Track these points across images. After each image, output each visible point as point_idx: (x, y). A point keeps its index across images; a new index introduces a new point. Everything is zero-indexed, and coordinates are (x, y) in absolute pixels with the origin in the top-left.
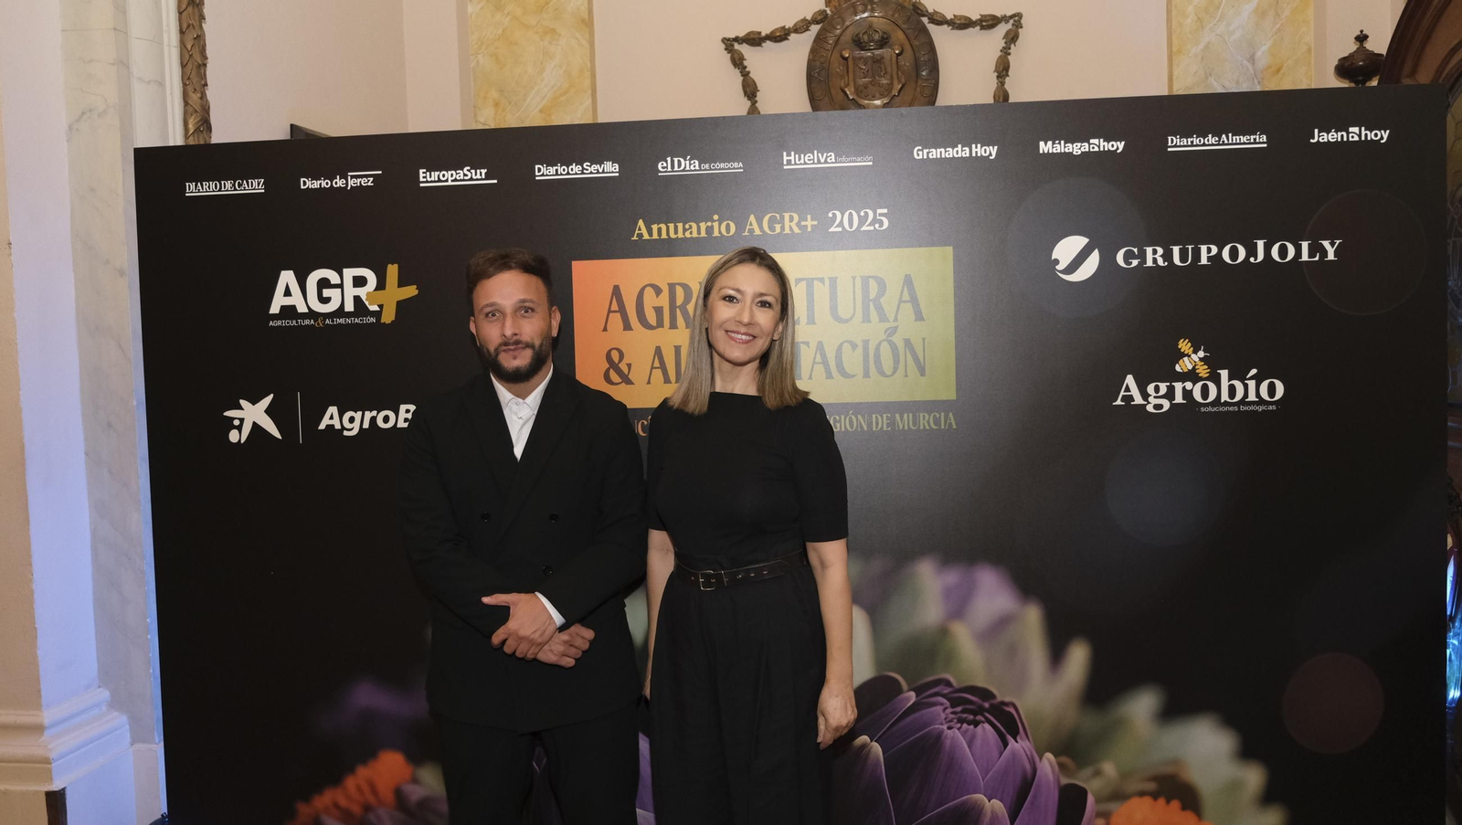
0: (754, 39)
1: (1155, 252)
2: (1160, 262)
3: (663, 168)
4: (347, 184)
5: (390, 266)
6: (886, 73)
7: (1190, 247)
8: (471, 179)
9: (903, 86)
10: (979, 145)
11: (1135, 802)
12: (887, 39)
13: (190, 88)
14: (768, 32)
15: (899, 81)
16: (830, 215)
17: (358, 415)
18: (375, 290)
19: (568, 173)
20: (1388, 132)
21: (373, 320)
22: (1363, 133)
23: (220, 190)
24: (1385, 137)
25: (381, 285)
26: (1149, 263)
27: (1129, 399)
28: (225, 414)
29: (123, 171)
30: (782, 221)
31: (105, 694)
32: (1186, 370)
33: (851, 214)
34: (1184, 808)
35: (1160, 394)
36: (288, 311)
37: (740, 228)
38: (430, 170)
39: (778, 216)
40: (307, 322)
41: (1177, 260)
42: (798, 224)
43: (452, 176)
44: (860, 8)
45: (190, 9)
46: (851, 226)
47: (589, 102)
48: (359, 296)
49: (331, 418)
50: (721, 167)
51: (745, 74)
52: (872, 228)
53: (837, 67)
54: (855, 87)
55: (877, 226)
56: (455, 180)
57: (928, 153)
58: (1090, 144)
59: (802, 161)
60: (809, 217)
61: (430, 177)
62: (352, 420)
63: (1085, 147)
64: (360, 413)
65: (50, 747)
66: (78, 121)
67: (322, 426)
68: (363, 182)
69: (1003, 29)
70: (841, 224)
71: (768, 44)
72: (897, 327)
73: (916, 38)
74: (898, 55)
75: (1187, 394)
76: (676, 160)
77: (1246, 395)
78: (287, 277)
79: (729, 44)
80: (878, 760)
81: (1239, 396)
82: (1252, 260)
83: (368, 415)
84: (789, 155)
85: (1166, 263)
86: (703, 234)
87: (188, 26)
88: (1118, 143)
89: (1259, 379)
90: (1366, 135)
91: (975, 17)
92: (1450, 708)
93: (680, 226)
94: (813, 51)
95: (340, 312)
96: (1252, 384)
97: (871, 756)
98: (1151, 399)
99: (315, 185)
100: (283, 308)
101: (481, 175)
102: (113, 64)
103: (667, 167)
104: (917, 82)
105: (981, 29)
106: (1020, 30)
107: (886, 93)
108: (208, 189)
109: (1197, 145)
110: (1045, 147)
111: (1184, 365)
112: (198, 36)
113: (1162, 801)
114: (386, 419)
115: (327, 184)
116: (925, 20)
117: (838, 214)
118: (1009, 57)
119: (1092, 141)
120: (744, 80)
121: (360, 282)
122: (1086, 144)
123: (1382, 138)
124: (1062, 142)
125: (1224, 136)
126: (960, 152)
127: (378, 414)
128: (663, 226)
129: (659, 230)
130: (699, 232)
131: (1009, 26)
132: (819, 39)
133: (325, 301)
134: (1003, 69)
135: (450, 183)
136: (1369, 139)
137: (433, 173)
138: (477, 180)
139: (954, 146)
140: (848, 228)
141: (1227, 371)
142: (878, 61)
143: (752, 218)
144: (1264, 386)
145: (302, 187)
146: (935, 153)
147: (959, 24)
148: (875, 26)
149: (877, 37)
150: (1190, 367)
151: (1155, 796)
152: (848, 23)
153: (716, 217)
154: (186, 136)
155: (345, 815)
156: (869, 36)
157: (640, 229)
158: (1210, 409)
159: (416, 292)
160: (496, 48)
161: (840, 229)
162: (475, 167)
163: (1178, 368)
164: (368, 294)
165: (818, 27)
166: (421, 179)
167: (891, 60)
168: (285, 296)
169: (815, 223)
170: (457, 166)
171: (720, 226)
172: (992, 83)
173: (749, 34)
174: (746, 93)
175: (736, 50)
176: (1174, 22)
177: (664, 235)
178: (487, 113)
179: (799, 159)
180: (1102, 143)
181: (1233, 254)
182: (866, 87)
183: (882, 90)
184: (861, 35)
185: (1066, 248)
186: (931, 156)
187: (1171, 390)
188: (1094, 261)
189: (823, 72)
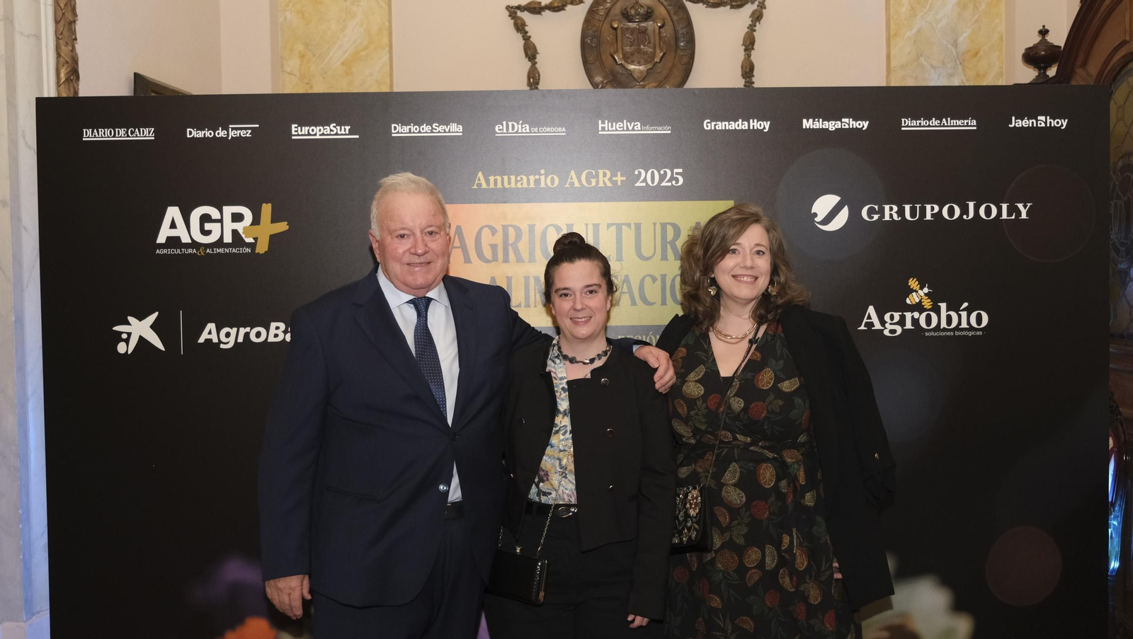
0: (535, 8)
1: (891, 209)
2: (895, 217)
3: (499, 130)
4: (228, 134)
5: (264, 205)
6: (649, 43)
7: (918, 206)
8: (337, 134)
9: (664, 54)
10: (755, 121)
12: (650, 13)
13: (62, 42)
14: (547, 2)
15: (661, 50)
16: (636, 172)
17: (233, 331)
18: (251, 225)
19: (420, 132)
20: (1066, 120)
21: (248, 250)
22: (1048, 121)
23: (114, 136)
24: (1065, 124)
25: (256, 221)
26: (887, 218)
27: (870, 325)
28: (114, 329)
29: (8, 114)
30: (597, 176)
32: (914, 303)
33: (653, 173)
35: (894, 322)
36: (173, 242)
37: (564, 177)
38: (301, 125)
39: (594, 172)
40: (190, 251)
41: (908, 216)
42: (610, 179)
43: (320, 130)
46: (653, 182)
47: (388, 56)
48: (236, 230)
49: (210, 333)
50: (548, 131)
51: (527, 39)
53: (607, 35)
54: (623, 54)
55: (674, 182)
56: (323, 134)
57: (715, 125)
58: (842, 122)
59: (614, 128)
60: (619, 173)
61: (301, 131)
62: (228, 335)
63: (838, 125)
64: (235, 329)
67: (201, 340)
68: (243, 133)
69: (749, 9)
70: (645, 180)
71: (547, 13)
73: (676, 14)
74: (660, 27)
75: (915, 322)
76: (510, 124)
77: (960, 323)
78: (173, 212)
79: (513, 11)
81: (954, 324)
82: (965, 217)
83: (243, 331)
84: (603, 123)
85: (900, 218)
86: (532, 185)
88: (864, 122)
89: (969, 311)
90: (1050, 122)
92: (1111, 576)
93: (513, 178)
94: (587, 21)
95: (220, 243)
96: (964, 314)
98: (887, 325)
99: (200, 134)
100: (168, 238)
101: (345, 131)
103: (502, 130)
104: (676, 51)
105: (731, 8)
106: (764, 10)
107: (649, 59)
108: (104, 135)
109: (924, 126)
110: (807, 124)
111: (913, 299)
114: (258, 334)
115: (210, 134)
117: (643, 172)
118: (754, 33)
119: (843, 120)
120: (525, 44)
121: (237, 218)
122: (839, 123)
123: (1062, 125)
124: (821, 120)
125: (944, 120)
126: (740, 125)
127: (251, 330)
128: (499, 178)
129: (496, 181)
130: (528, 184)
131: (754, 7)
132: (592, 12)
133: (207, 233)
134: (749, 43)
135: (318, 137)
136: (1053, 125)
137: (303, 128)
138: (342, 135)
139: (736, 121)
140: (651, 185)
141: (945, 304)
142: (644, 32)
143: (573, 173)
144: (974, 316)
145: (188, 136)
146: (721, 126)
147: (713, 3)
149: (642, 11)
150: (917, 301)
153: (543, 171)
154: (58, 84)
156: (636, 10)
157: (479, 180)
158: (932, 334)
159: (287, 228)
161: (644, 184)
162: (340, 124)
163: (908, 301)
164: (245, 228)
166: (293, 133)
167: (654, 31)
168: (171, 228)
169: (624, 179)
170: (325, 123)
171: (546, 179)
172: (741, 55)
173: (530, 3)
174: (527, 55)
175: (519, 18)
176: (892, 10)
177: (499, 186)
178: (293, 64)
179: (612, 127)
180: (852, 122)
181: (951, 212)
182: (632, 54)
183: (646, 56)
184: (629, 9)
185: (824, 204)
186: (717, 128)
187: (903, 319)
188: (844, 216)
189: (595, 40)
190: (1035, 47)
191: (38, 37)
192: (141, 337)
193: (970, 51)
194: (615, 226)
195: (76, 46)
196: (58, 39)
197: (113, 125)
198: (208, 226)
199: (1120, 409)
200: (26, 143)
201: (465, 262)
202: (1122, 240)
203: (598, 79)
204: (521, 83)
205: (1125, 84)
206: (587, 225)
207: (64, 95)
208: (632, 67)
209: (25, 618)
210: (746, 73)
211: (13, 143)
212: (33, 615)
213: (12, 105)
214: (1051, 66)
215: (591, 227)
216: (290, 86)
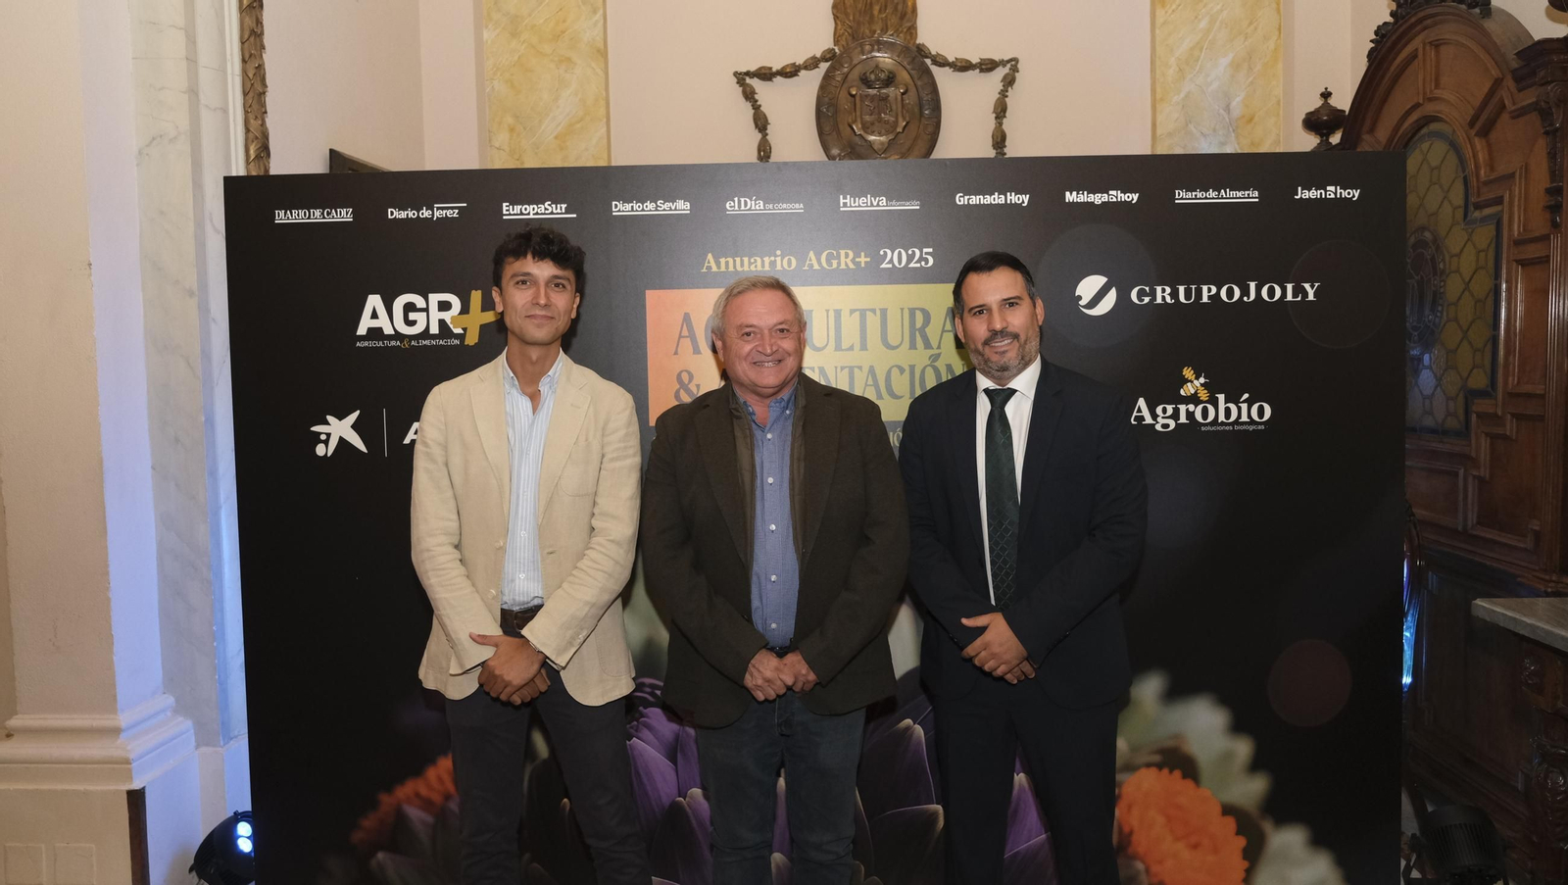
0: (765, 74)
1: (1164, 291)
2: (1168, 299)
3: (731, 207)
4: (433, 214)
5: (473, 292)
6: (891, 110)
7: (1193, 287)
8: (552, 213)
9: (907, 123)
10: (1013, 194)
11: (1143, 772)
13: (251, 116)
14: (779, 68)
15: (904, 119)
16: (882, 253)
18: (459, 314)
19: (643, 210)
20: (1358, 190)
21: (457, 342)
22: (1339, 191)
23: (309, 218)
24: (1357, 195)
25: (465, 310)
26: (1159, 300)
27: (1141, 419)
28: (311, 429)
29: (194, 195)
30: (838, 257)
31: (170, 700)
32: (1189, 394)
33: (900, 254)
34: (1185, 776)
35: (1167, 415)
36: (375, 333)
37: (802, 259)
38: (513, 203)
39: (835, 252)
40: (393, 343)
41: (1182, 298)
42: (853, 261)
43: (534, 209)
44: (868, 47)
45: (252, 39)
46: (900, 262)
47: (605, 129)
48: (444, 320)
49: (416, 433)
50: (785, 208)
51: (756, 107)
52: (919, 265)
53: (845, 103)
55: (923, 263)
56: (537, 214)
57: (968, 200)
58: (1109, 195)
59: (857, 204)
60: (863, 254)
61: (513, 210)
63: (1105, 198)
65: (129, 748)
66: (147, 146)
67: (407, 441)
68: (449, 213)
69: (1001, 72)
70: (891, 261)
71: (779, 79)
72: (939, 355)
73: (919, 79)
74: (903, 94)
75: (1190, 415)
76: (742, 200)
77: (1239, 416)
78: (374, 301)
79: (741, 78)
80: (920, 743)
81: (1233, 417)
82: (1245, 299)
84: (845, 198)
85: (1173, 301)
87: (251, 56)
88: (1133, 195)
89: (1250, 403)
90: (1341, 193)
91: (975, 60)
92: (1403, 692)
93: (746, 259)
94: (823, 88)
95: (426, 334)
96: (1244, 407)
97: (914, 736)
98: (1159, 419)
99: (403, 215)
100: (370, 330)
101: (561, 209)
102: (185, 93)
103: (734, 206)
104: (920, 121)
105: (980, 72)
106: (1016, 74)
107: (891, 129)
108: (298, 216)
109: (1200, 199)
110: (1071, 197)
111: (1188, 390)
112: (259, 65)
113: (1166, 771)
115: (414, 214)
116: (928, 61)
117: (889, 252)
118: (1007, 99)
119: (1111, 192)
120: (755, 114)
121: (444, 306)
122: (1106, 195)
123: (1354, 196)
124: (1085, 193)
125: (1222, 191)
126: (996, 199)
128: (730, 260)
129: (727, 263)
130: (763, 266)
131: (1006, 70)
132: (828, 77)
133: (412, 323)
134: (1001, 111)
135: (531, 216)
136: (1343, 196)
137: (515, 207)
138: (558, 213)
139: (991, 194)
140: (897, 265)
141: (1223, 395)
142: (885, 99)
143: (812, 254)
144: (1255, 408)
145: (390, 217)
146: (975, 200)
147: (960, 67)
148: (880, 66)
149: (883, 76)
150: (1193, 392)
151: (1159, 766)
152: (855, 62)
153: (779, 253)
154: (248, 162)
155: (427, 804)
156: (876, 75)
157: (709, 262)
158: (1209, 428)
160: (512, 75)
161: (890, 266)
162: (555, 202)
163: (1182, 392)
164: (452, 318)
165: (828, 64)
166: (505, 212)
167: (896, 99)
168: (372, 318)
169: (868, 259)
170: (540, 201)
171: (782, 261)
172: (991, 123)
173: (760, 68)
174: (757, 126)
175: (748, 84)
176: (1158, 71)
177: (731, 269)
178: (502, 138)
179: (855, 202)
180: (1120, 194)
181: (1230, 293)
182: (872, 124)
183: (888, 126)
184: (868, 74)
185: (1088, 286)
186: (971, 202)
187: (1176, 412)
188: (1111, 298)
189: (831, 109)
190: (1317, 111)
191: (225, 111)
192: (341, 437)
193: (1244, 116)
194: (858, 313)
195: (267, 120)
196: (246, 112)
197: (308, 205)
198: (412, 316)
199: (1414, 510)
200: (213, 226)
201: (694, 353)
202: (1415, 324)
203: (835, 151)
204: (750, 155)
205: (1417, 151)
206: (827, 311)
207: (254, 173)
208: (872, 138)
209: (222, 744)
210: (997, 143)
211: (199, 225)
212: (231, 739)
213: (198, 185)
214: (1334, 133)
215: (832, 314)
216: (499, 161)
